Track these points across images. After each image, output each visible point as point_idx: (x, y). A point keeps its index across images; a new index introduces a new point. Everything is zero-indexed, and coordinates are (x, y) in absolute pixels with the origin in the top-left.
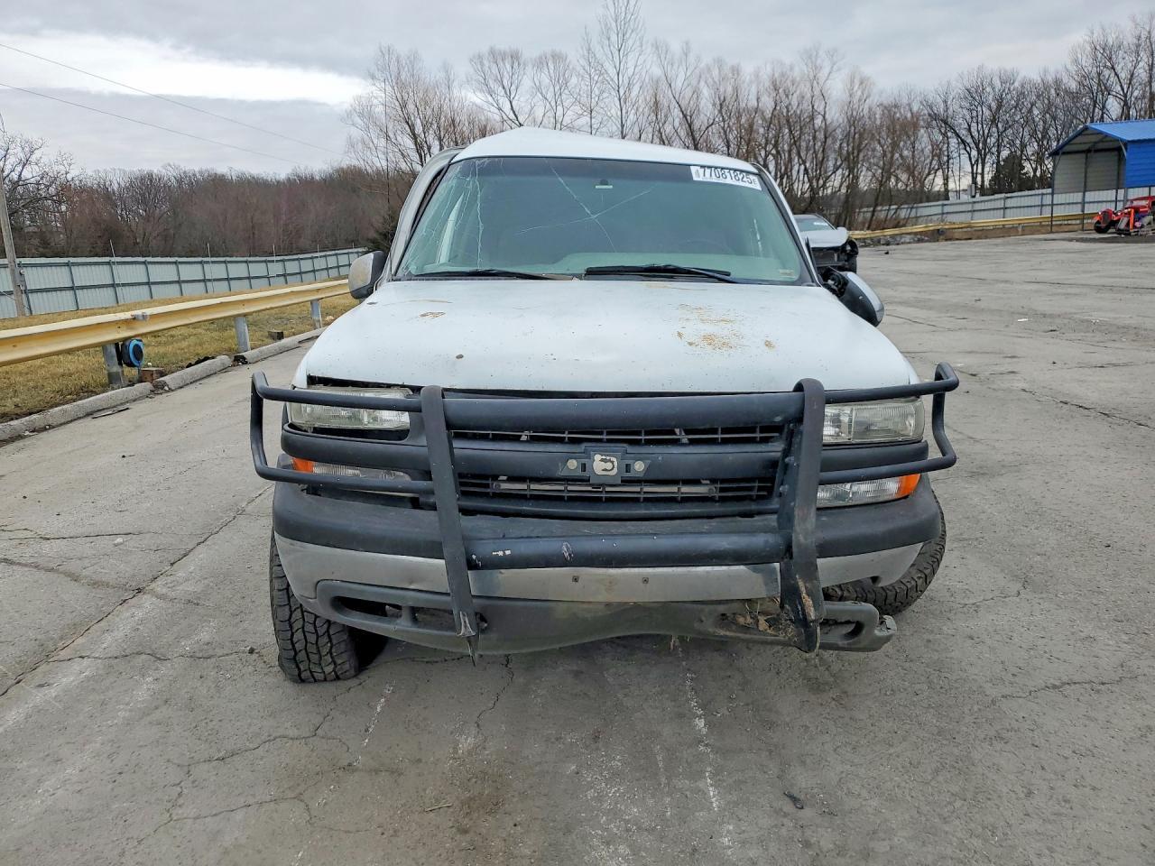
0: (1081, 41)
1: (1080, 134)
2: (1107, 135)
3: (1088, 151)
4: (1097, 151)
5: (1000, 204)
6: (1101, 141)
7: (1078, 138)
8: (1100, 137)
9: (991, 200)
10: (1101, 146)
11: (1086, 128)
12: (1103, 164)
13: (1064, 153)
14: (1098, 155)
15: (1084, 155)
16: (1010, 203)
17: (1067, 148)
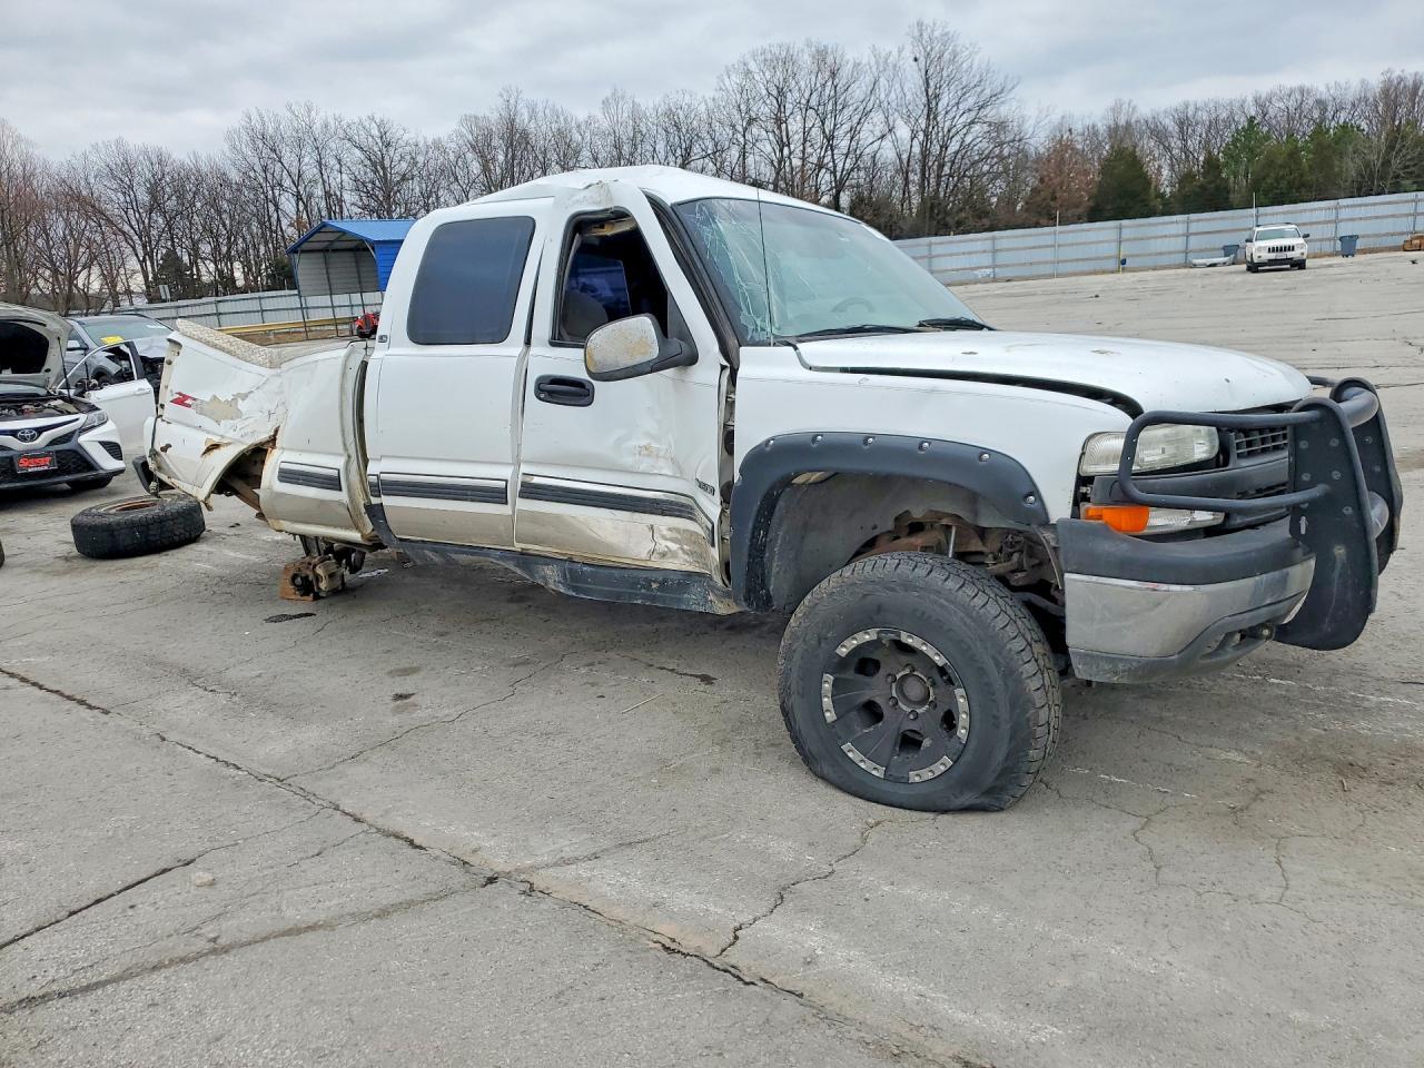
0: (237, 125)
1: (318, 230)
2: (344, 232)
3: (325, 251)
4: (335, 251)
5: (211, 309)
6: (338, 240)
7: (315, 236)
8: (338, 235)
9: (199, 305)
10: (338, 245)
11: (324, 225)
12: (342, 264)
13: (303, 252)
14: (337, 254)
15: (321, 255)
16: (223, 308)
17: (306, 246)
